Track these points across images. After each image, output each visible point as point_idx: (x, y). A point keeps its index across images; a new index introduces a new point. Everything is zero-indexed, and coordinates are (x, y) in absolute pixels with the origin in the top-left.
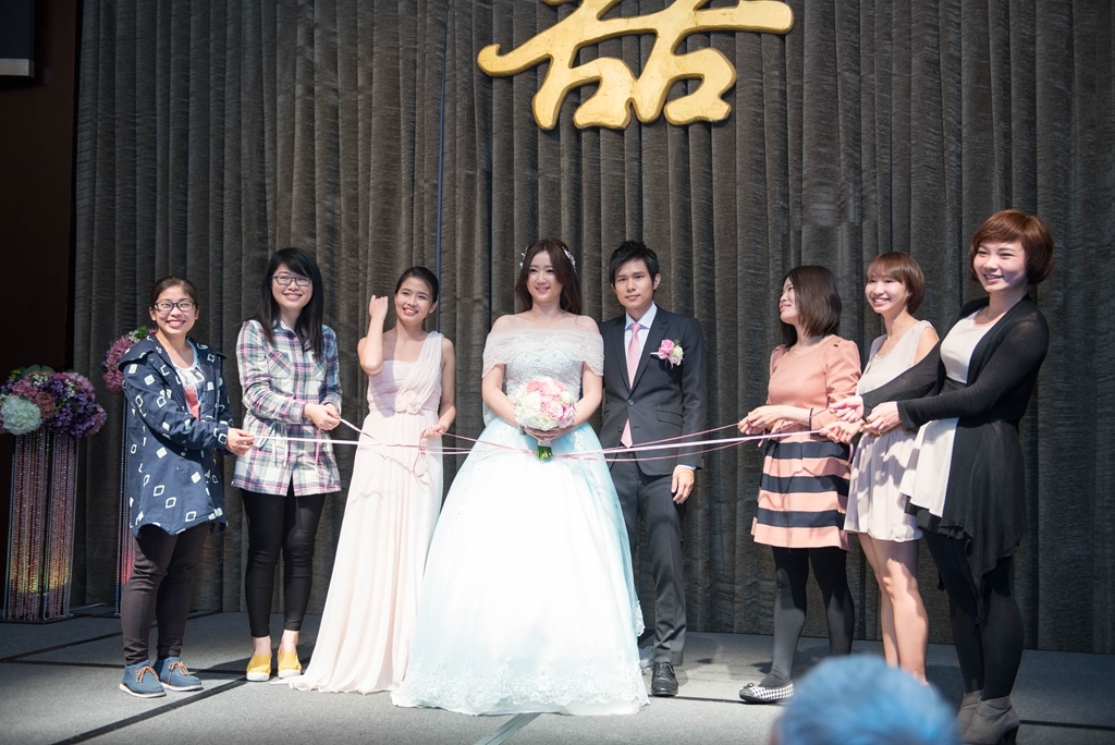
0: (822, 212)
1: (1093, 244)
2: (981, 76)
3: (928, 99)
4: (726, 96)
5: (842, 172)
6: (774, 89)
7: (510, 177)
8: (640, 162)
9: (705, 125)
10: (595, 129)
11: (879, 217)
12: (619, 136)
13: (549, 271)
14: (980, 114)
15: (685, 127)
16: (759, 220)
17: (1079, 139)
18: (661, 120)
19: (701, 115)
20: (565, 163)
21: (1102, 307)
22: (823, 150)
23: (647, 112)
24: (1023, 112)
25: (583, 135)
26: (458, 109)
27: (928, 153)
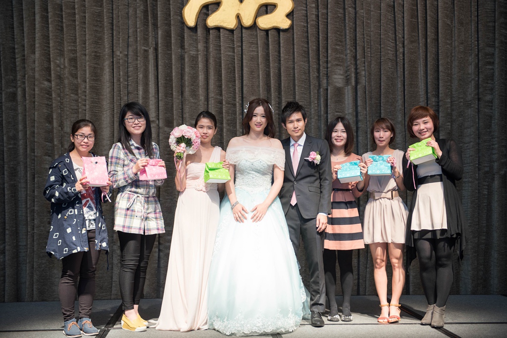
0: (338, 79)
1: (462, 100)
2: (414, 15)
3: (389, 25)
4: (289, 15)
5: (348, 60)
6: (313, 14)
7: (169, 52)
8: (242, 48)
9: (277, 30)
10: (218, 29)
11: (367, 83)
12: (231, 34)
13: (263, 116)
14: (413, 34)
15: (267, 31)
16: (305, 82)
17: (457, 49)
18: (254, 26)
19: (276, 25)
20: (201, 46)
21: (466, 131)
22: (338, 47)
23: (247, 21)
24: (433, 34)
25: (211, 31)
26: (138, 12)
27: (389, 52)
